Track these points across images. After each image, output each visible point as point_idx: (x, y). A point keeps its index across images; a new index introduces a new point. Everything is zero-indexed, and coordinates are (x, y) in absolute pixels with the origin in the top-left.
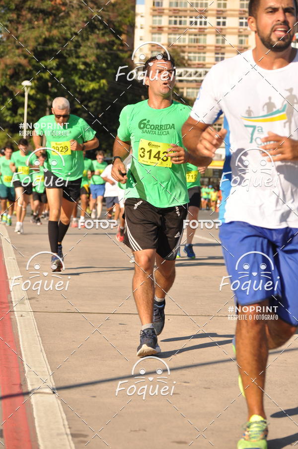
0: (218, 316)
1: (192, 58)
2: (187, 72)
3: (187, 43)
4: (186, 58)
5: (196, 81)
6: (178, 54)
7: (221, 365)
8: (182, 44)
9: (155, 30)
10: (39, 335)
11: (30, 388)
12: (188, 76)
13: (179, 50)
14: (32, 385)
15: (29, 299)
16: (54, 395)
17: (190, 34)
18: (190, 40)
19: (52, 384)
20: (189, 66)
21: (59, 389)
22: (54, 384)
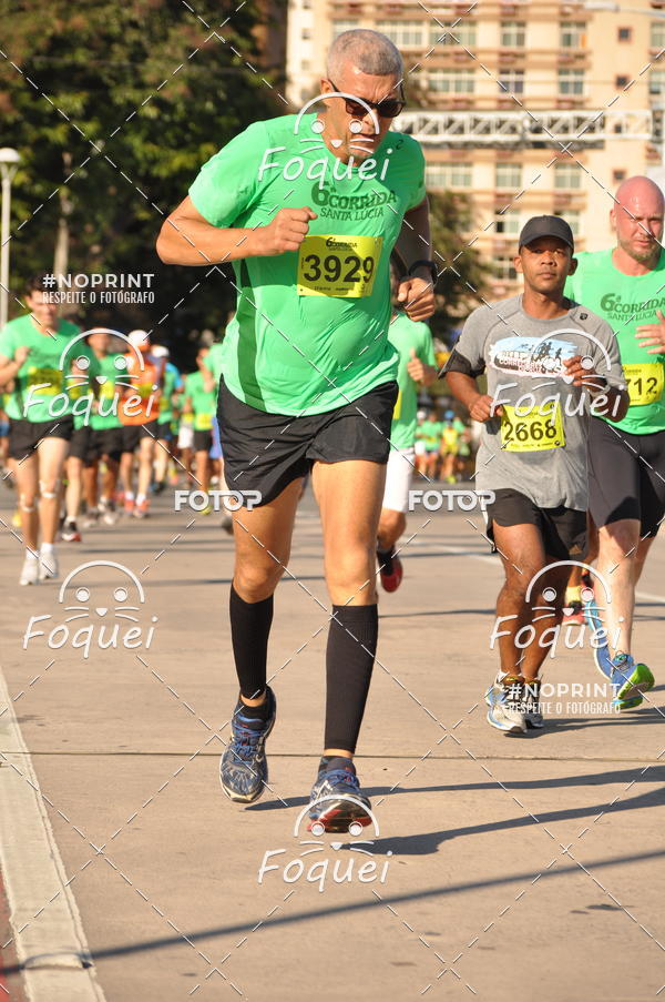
1: (440, 86)
2: (426, 122)
3: (425, 44)
4: (424, 84)
5: (450, 145)
8: (411, 47)
9: (343, 13)
10: (46, 815)
11: (22, 956)
12: (429, 133)
14: (27, 947)
15: (20, 720)
16: (85, 972)
17: (434, 22)
18: (434, 38)
19: (82, 944)
20: (432, 106)
21: (99, 955)
22: (85, 943)
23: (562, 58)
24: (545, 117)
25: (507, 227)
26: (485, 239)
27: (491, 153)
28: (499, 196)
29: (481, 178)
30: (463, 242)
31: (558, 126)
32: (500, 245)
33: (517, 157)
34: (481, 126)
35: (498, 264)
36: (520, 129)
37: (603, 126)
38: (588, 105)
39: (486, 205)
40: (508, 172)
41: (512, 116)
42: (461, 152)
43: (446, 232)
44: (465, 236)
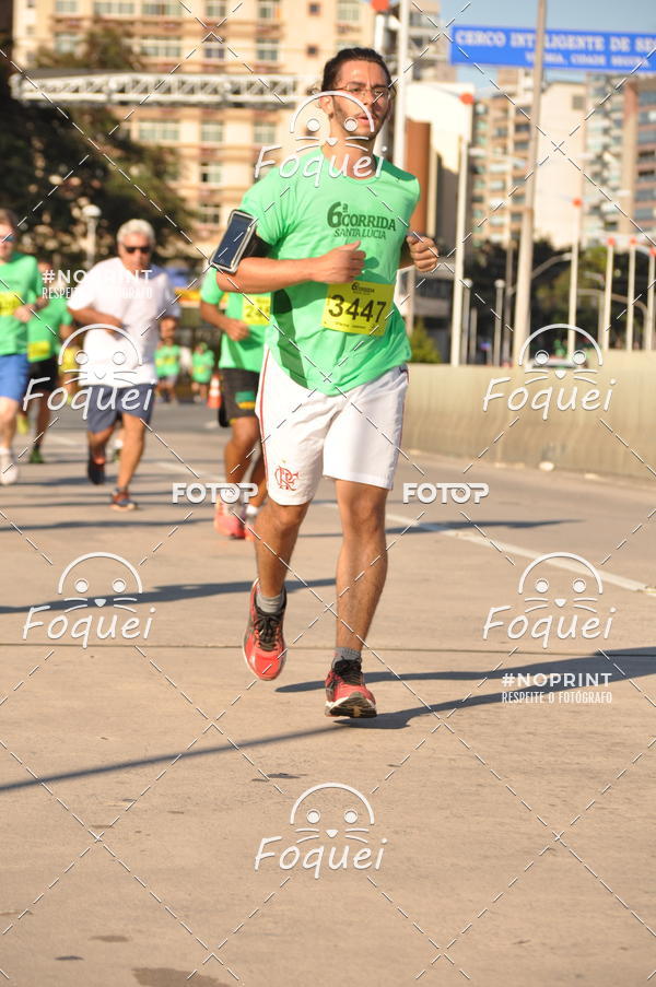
0: (207, 647)
1: (151, 51)
2: (137, 82)
3: (138, 14)
4: (136, 49)
5: (160, 104)
6: (116, 40)
7: (211, 758)
8: (125, 16)
13: (119, 31)
20: (144, 68)
23: (260, 28)
24: (243, 80)
25: (211, 178)
26: (191, 188)
27: (196, 112)
28: (204, 151)
29: (187, 134)
30: (172, 191)
31: (255, 89)
32: (205, 193)
33: (219, 116)
34: (186, 88)
35: (203, 210)
36: (220, 90)
37: (294, 89)
38: (284, 70)
39: (192, 158)
40: (211, 128)
41: (214, 79)
42: (170, 110)
43: (156, 182)
44: (172, 184)
